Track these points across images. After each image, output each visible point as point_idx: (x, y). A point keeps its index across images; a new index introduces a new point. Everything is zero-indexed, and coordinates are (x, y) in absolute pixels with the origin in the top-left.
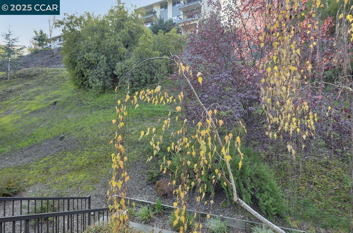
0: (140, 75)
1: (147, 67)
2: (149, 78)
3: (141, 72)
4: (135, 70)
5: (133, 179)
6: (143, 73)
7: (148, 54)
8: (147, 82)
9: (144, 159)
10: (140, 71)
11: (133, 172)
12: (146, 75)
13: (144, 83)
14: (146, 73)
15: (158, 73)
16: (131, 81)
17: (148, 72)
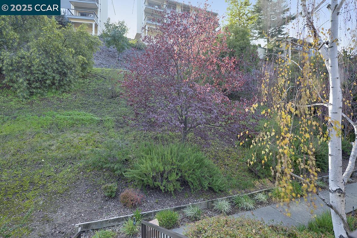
0: (45, 74)
1: (56, 65)
2: (58, 79)
3: (46, 71)
4: (38, 67)
5: (82, 201)
6: (49, 72)
7: (58, 49)
8: (53, 84)
9: (85, 175)
10: (46, 69)
11: (76, 193)
12: (54, 75)
13: (49, 85)
14: (54, 72)
15: (71, 74)
16: (29, 80)
17: (56, 72)
